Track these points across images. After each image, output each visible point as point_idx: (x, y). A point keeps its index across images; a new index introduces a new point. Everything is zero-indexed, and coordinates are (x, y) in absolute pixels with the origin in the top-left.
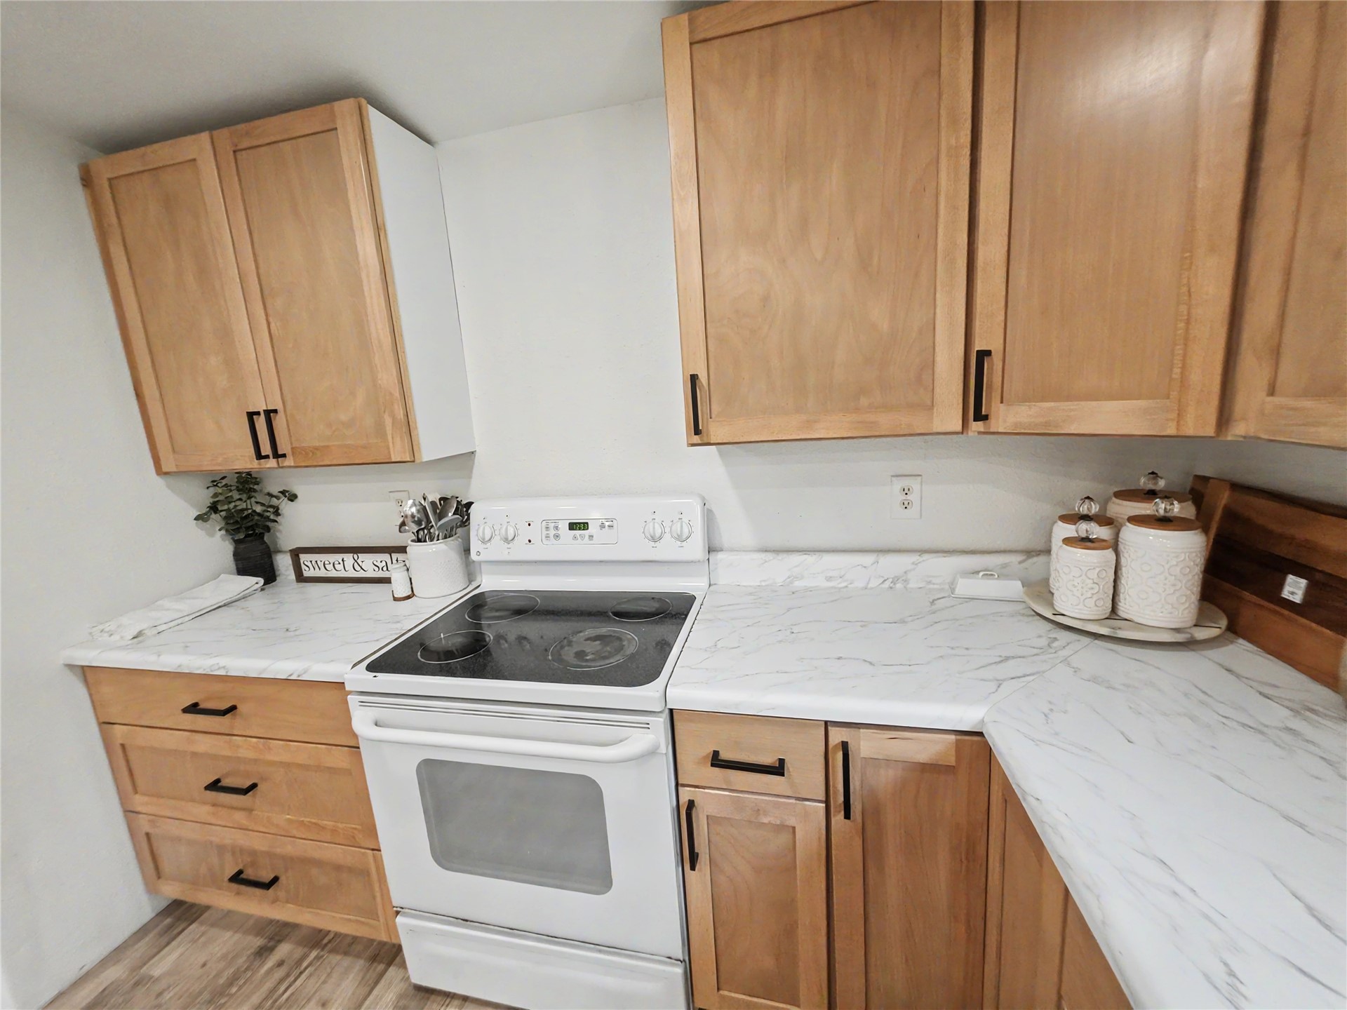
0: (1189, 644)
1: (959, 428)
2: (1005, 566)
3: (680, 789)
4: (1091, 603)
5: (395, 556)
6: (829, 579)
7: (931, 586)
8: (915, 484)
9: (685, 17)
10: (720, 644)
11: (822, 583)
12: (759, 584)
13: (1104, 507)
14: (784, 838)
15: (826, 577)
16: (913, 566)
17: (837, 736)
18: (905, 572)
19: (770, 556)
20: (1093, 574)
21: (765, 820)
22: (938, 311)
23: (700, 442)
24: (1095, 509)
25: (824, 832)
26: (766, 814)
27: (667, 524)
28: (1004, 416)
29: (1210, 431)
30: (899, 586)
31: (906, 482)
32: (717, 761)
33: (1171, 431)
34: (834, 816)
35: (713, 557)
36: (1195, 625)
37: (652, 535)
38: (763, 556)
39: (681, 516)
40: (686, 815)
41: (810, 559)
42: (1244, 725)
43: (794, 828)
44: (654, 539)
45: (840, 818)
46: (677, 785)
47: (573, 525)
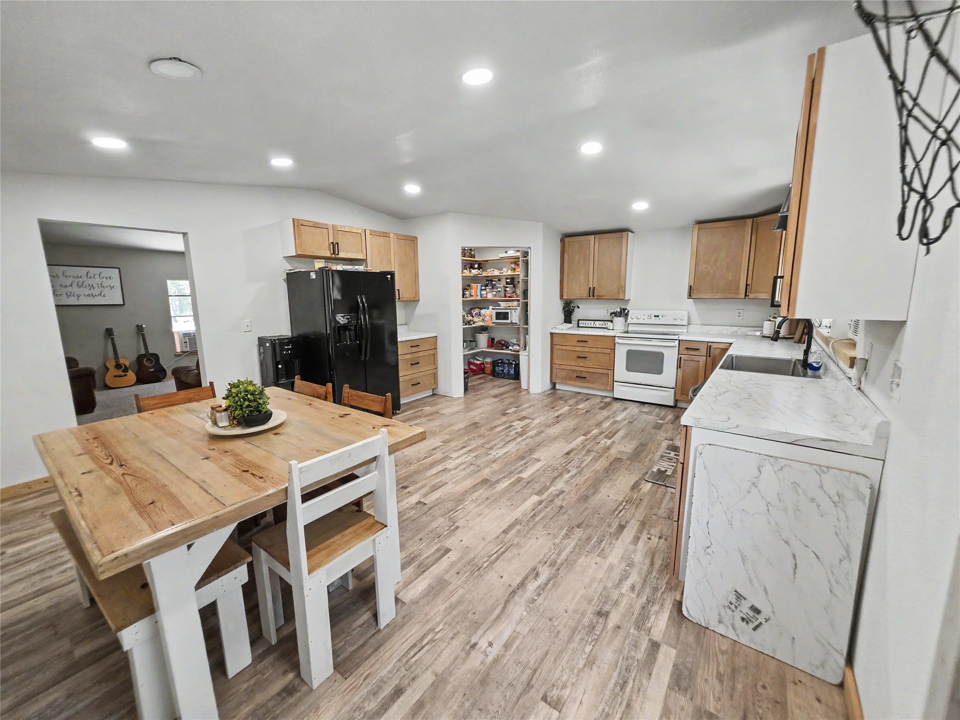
1: (743, 298)
5: (605, 322)
8: (741, 311)
9: (698, 225)
17: (709, 344)
21: (695, 360)
22: (741, 277)
23: (690, 298)
25: (705, 361)
26: (695, 358)
27: (679, 316)
28: (751, 296)
31: (740, 311)
32: (687, 349)
35: (689, 326)
37: (675, 318)
38: (702, 326)
39: (682, 315)
40: (680, 360)
43: (700, 361)
44: (675, 320)
45: (708, 358)
46: (679, 354)
47: (655, 316)
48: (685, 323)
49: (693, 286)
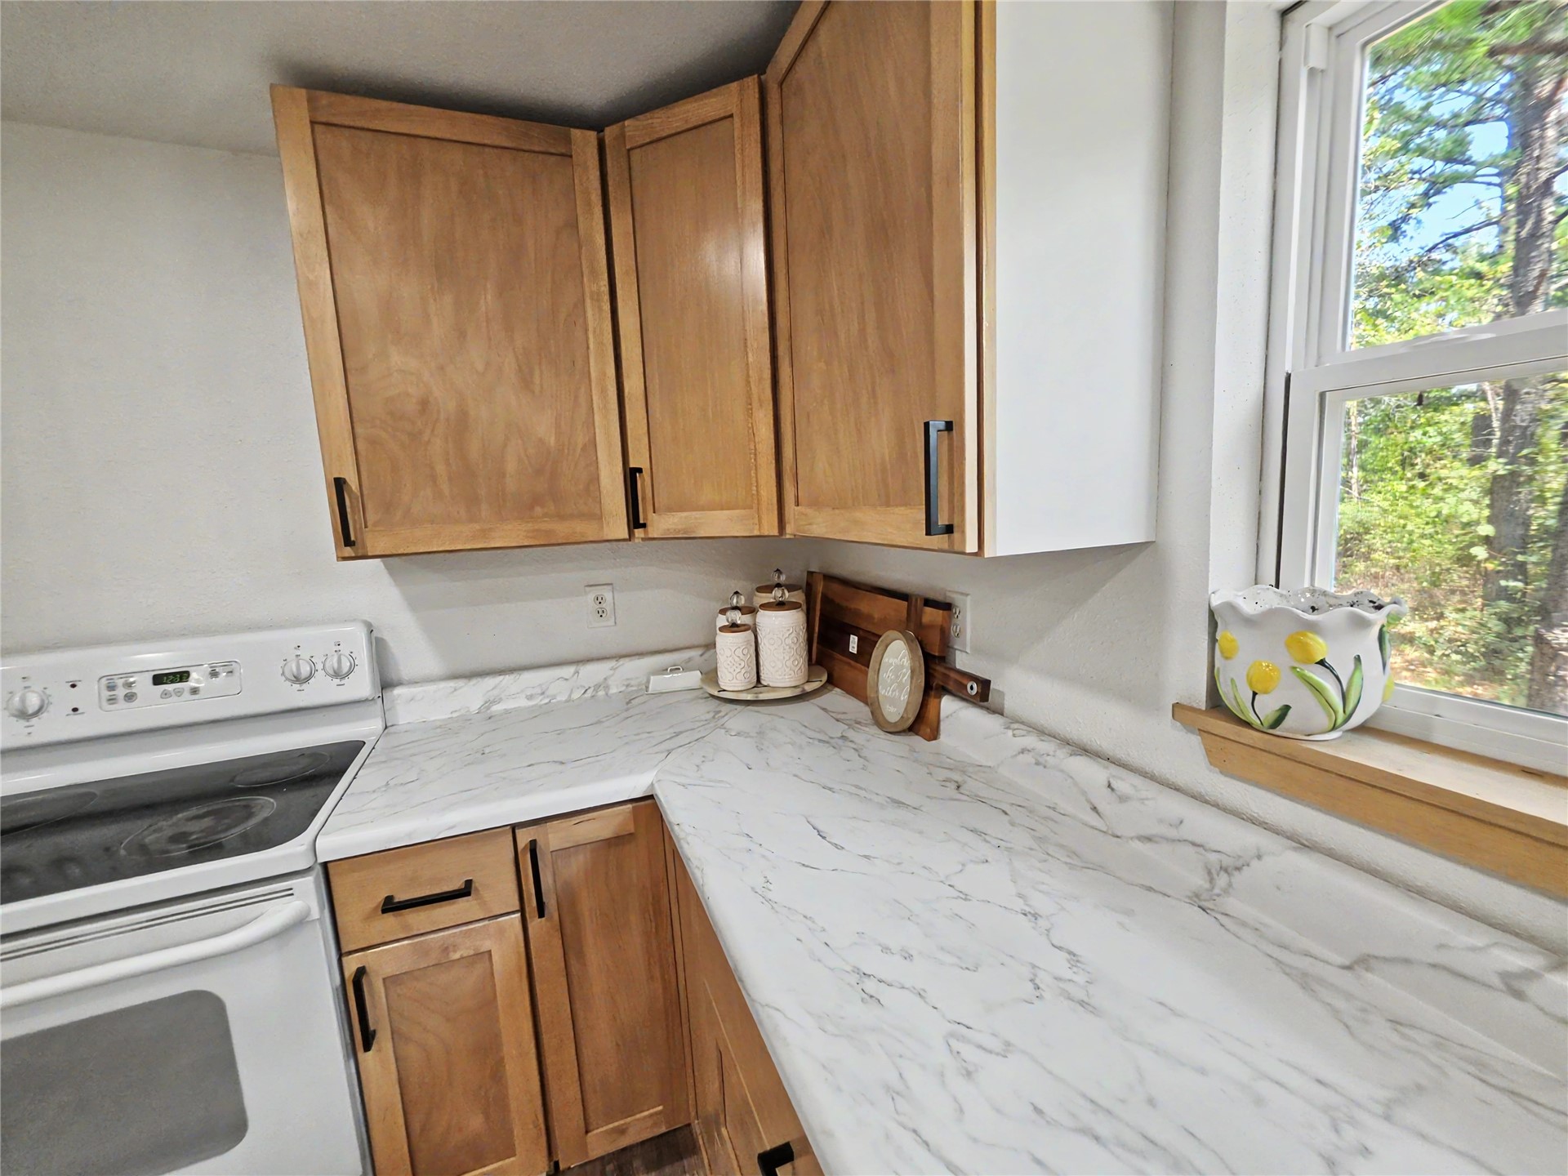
0: (803, 697)
1: (627, 536)
2: (690, 659)
3: (344, 959)
4: (740, 676)
6: (530, 697)
7: (630, 689)
8: (607, 593)
9: (302, 92)
10: (392, 783)
11: (523, 703)
12: (450, 716)
13: (750, 599)
14: (480, 968)
15: (527, 696)
16: (612, 672)
17: (524, 838)
18: (605, 679)
19: (460, 683)
20: (739, 652)
21: (457, 956)
22: (597, 430)
23: (353, 555)
24: (742, 601)
25: (522, 944)
26: (455, 947)
27: (318, 661)
29: (775, 532)
30: (601, 693)
31: (597, 592)
32: (390, 906)
33: (756, 533)
34: (531, 922)
35: (387, 695)
36: (807, 682)
37: (295, 674)
38: (452, 684)
39: (338, 648)
40: (354, 989)
41: (506, 680)
42: (820, 741)
43: (490, 952)
44: (298, 680)
45: (535, 924)
46: (341, 955)
47: (158, 680)
48: (362, 684)
49: (353, 482)
